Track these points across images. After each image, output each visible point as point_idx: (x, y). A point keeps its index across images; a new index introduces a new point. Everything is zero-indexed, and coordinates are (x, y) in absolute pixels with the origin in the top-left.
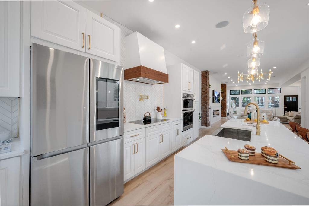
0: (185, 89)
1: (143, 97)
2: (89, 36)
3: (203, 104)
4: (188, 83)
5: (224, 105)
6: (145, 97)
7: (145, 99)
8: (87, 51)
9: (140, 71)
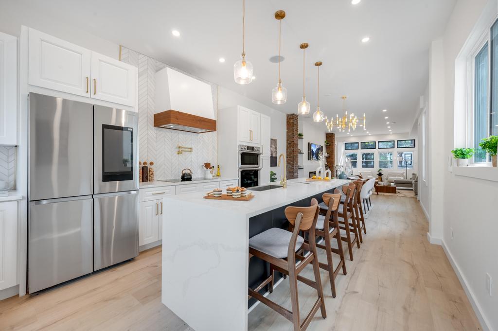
0: (244, 140)
1: (184, 149)
2: (95, 80)
3: (289, 162)
4: (249, 132)
5: (330, 165)
6: (187, 150)
7: (187, 153)
8: (93, 96)
9: (169, 117)
